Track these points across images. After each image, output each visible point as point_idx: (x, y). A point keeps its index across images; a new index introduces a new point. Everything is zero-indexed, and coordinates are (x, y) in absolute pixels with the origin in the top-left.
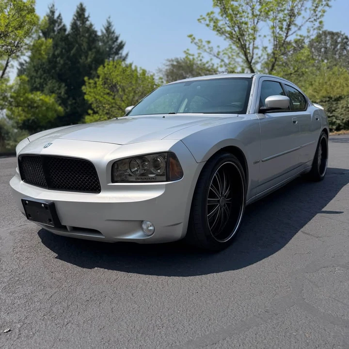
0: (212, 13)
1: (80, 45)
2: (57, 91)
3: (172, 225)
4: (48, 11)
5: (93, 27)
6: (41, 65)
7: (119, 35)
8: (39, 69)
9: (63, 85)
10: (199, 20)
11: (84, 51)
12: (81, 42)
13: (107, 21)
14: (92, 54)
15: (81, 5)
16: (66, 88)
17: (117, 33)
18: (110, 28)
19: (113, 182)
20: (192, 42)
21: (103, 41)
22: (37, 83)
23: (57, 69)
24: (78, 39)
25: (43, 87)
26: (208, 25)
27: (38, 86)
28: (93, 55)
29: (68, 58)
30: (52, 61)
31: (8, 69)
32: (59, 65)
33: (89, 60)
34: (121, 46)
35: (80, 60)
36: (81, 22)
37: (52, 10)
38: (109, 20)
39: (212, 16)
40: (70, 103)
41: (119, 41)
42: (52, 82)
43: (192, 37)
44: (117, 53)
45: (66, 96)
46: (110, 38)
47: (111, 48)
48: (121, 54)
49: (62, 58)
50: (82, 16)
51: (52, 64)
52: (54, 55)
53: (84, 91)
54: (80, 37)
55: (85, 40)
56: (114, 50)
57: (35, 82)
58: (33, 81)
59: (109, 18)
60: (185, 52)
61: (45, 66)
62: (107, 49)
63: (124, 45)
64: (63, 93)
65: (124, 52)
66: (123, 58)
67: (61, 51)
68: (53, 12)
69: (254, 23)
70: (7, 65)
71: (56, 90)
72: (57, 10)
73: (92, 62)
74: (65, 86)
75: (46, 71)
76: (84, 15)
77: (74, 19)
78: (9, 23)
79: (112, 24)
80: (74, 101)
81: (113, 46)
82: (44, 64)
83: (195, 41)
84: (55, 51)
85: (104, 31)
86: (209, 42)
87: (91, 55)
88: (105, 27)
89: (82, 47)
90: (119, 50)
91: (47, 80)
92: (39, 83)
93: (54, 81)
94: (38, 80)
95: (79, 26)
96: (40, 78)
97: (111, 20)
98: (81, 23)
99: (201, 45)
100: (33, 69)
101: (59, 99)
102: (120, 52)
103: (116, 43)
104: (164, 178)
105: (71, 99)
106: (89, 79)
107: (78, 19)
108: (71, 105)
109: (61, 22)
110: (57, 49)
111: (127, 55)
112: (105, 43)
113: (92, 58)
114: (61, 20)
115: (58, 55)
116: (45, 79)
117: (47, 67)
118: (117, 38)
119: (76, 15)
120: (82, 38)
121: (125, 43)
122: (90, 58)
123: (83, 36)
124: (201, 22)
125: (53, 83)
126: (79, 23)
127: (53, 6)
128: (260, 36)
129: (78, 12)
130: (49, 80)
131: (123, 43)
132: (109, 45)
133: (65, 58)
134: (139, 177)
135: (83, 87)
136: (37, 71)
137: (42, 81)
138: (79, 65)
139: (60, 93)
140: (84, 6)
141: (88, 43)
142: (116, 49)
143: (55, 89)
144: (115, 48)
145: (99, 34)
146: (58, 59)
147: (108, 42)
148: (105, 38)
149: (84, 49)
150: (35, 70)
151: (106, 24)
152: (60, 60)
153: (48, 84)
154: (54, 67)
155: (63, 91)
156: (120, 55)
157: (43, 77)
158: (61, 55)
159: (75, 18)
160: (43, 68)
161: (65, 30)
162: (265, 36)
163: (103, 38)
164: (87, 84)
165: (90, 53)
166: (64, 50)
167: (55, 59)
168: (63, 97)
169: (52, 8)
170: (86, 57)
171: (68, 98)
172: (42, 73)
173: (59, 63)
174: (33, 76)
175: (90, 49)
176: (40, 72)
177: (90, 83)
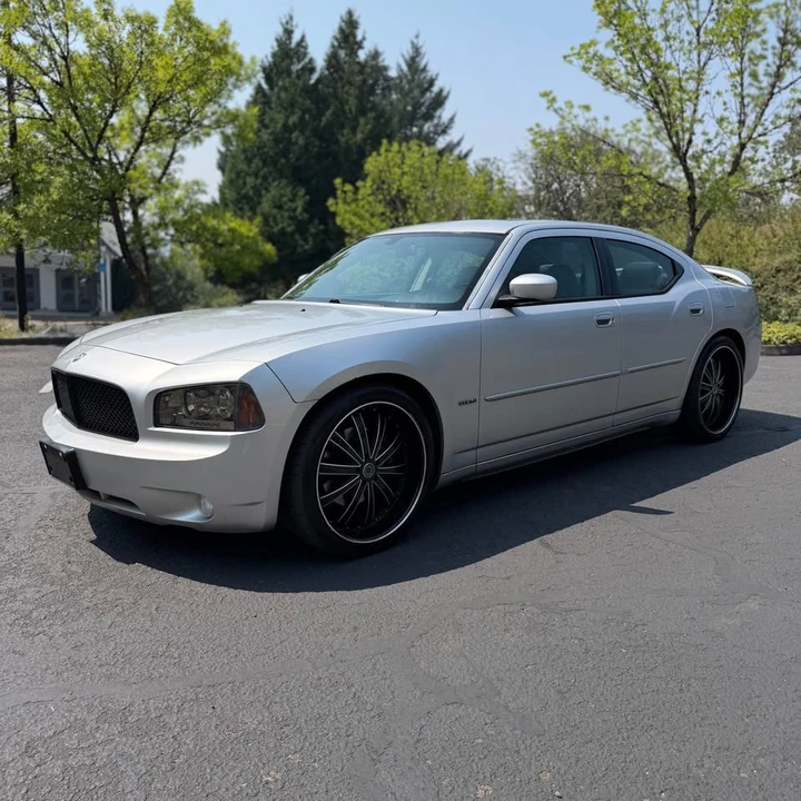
0: (593, 43)
1: (342, 103)
2: (289, 204)
3: (246, 505)
4: (280, 30)
5: (380, 59)
6: (259, 148)
7: (437, 75)
8: (255, 156)
9: (302, 192)
10: (565, 57)
11: (349, 115)
12: (345, 96)
13: (413, 43)
14: (366, 124)
15: (350, 13)
16: (307, 197)
17: (432, 70)
18: (417, 59)
19: (156, 426)
20: (548, 108)
21: (400, 89)
22: (248, 187)
23: (291, 156)
24: (340, 90)
25: (260, 196)
26: (585, 69)
27: (251, 193)
28: (369, 126)
29: (315, 132)
30: (282, 139)
31: (173, 166)
32: (296, 148)
33: (359, 136)
34: (439, 101)
35: (340, 137)
36: (348, 52)
37: (289, 27)
38: (415, 41)
39: (591, 51)
40: (313, 230)
41: (435, 89)
42: (278, 185)
43: (551, 97)
44: (428, 117)
45: (306, 216)
46: (416, 82)
47: (417, 106)
48: (440, 117)
49: (302, 132)
50: (351, 39)
51: (281, 146)
52: (285, 126)
53: (332, 209)
54: (343, 87)
55: (353, 91)
56: (423, 109)
57: (245, 183)
58: (241, 181)
59: (417, 37)
60: (531, 129)
61: (266, 150)
62: (409, 108)
63: (446, 98)
64: (299, 210)
65: (445, 114)
66: (443, 127)
67: (302, 118)
68: (289, 32)
69: (699, 62)
70: (171, 157)
71: (286, 203)
72: (297, 26)
73: (364, 140)
74: (306, 194)
75: (269, 160)
76: (355, 36)
77: (333, 46)
78: (174, 75)
79: (423, 50)
80: (322, 227)
81: (422, 100)
82: (265, 146)
83: (556, 106)
84: (288, 117)
85: (405, 68)
86: (587, 108)
87: (365, 126)
88: (407, 57)
89: (347, 107)
90: (435, 109)
91: (270, 180)
92: (252, 188)
93: (284, 182)
94: (250, 180)
95: (342, 62)
96: (256, 175)
97: (420, 42)
98: (347, 55)
99: (570, 113)
100: (243, 157)
101: (290, 222)
102: (438, 113)
103: (428, 94)
104: (231, 425)
105: (316, 221)
106: (344, 183)
107: (342, 45)
108: (315, 236)
109: (305, 54)
110: (292, 113)
111: (452, 120)
112: (404, 94)
113: (366, 132)
114: (306, 48)
115: (295, 126)
116: (265, 178)
117: (271, 153)
118: (431, 83)
119: (338, 36)
120: (346, 88)
121: (449, 93)
122: (362, 132)
123: (350, 83)
124: (571, 62)
125: (282, 189)
126: (342, 53)
127: (291, 18)
128: (707, 93)
129: (341, 30)
130: (273, 181)
131: (444, 93)
132: (412, 98)
133: (308, 133)
134: (195, 421)
135: (331, 201)
136: (249, 161)
137: (259, 181)
138: (335, 147)
139: (295, 210)
140: (355, 17)
141: (360, 98)
142: (428, 108)
143: (285, 199)
144: (427, 104)
145: (393, 73)
146: (294, 135)
147: (411, 91)
148: (405, 81)
149: (350, 110)
150: (246, 158)
151: (408, 51)
152: (297, 138)
153: (271, 189)
154: (285, 153)
155: (300, 204)
156: (436, 121)
157: (261, 173)
158: (301, 124)
159: (336, 44)
160: (261, 155)
161: (312, 70)
162: (718, 93)
163: (401, 81)
164: (339, 192)
165: (362, 121)
166: (307, 116)
167: (287, 135)
168: (300, 218)
169: (287, 23)
170: (354, 130)
171: (311, 220)
172: (261, 164)
173: (296, 143)
174: (242, 171)
175: (362, 111)
176: (257, 162)
177: (345, 192)
